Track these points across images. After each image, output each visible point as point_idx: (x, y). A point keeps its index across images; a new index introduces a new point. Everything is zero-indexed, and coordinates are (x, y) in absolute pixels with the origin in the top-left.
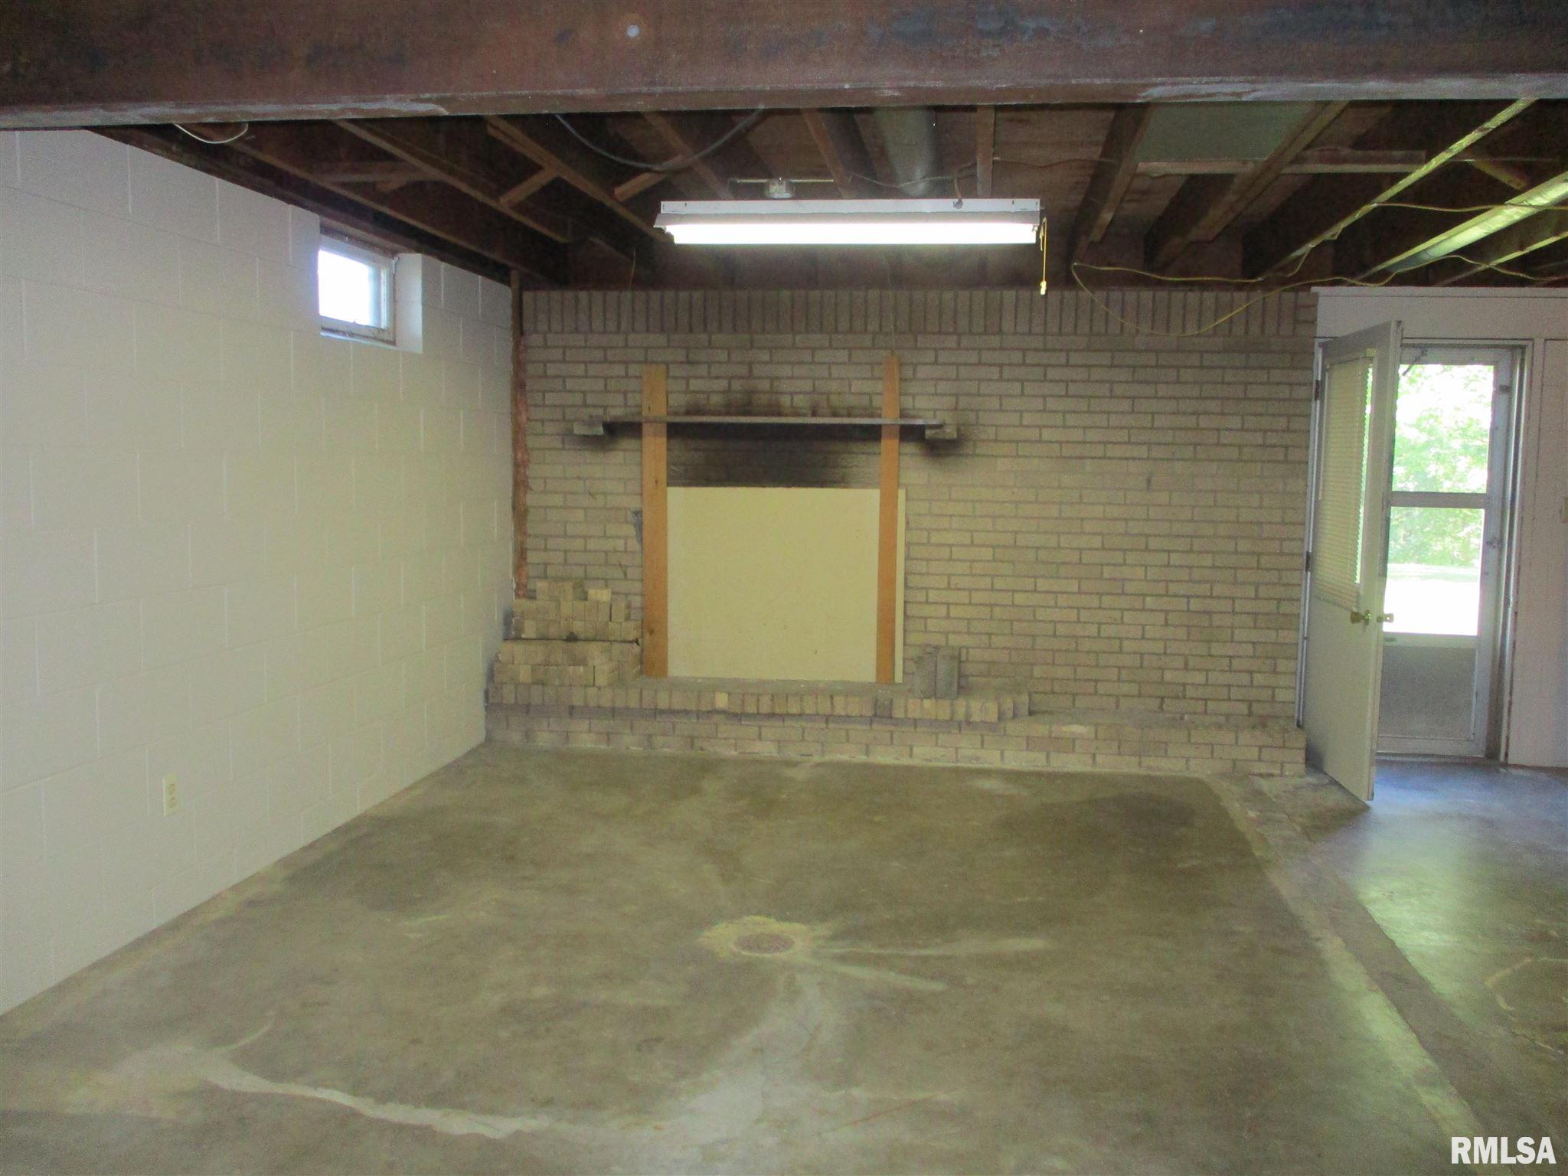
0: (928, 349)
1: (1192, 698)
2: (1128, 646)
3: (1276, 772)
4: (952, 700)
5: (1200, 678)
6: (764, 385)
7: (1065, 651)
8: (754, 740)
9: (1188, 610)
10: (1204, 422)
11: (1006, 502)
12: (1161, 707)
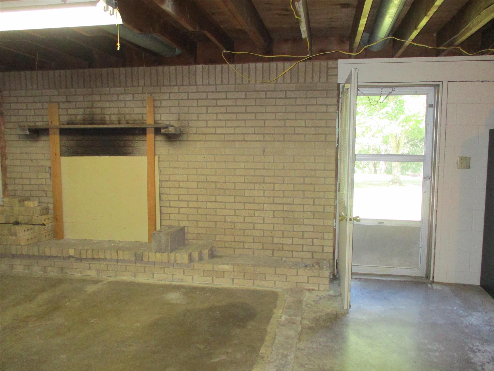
0: (166, 93)
1: (286, 251)
2: (257, 226)
3: (316, 288)
4: (168, 253)
5: (289, 241)
6: (98, 111)
7: (230, 228)
8: (87, 269)
9: (283, 210)
10: (288, 123)
11: (202, 162)
12: (273, 254)
